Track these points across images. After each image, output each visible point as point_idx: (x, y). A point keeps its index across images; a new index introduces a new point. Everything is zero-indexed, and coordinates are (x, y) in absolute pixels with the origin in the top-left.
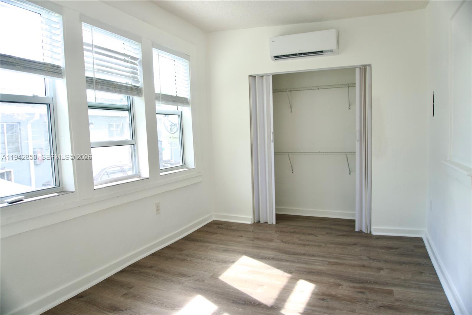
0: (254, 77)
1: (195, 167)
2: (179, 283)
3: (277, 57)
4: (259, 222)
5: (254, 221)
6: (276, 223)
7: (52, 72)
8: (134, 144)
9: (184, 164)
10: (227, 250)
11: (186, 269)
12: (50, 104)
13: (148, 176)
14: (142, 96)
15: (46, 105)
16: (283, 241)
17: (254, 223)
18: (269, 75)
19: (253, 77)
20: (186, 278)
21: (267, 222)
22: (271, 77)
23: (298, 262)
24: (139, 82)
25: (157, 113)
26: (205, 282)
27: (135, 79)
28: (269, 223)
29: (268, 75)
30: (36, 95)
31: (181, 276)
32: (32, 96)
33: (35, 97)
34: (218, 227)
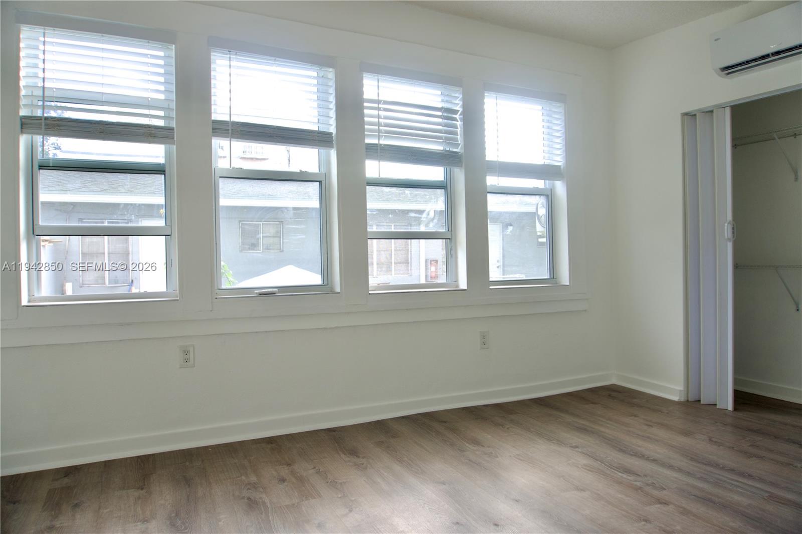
0: (693, 115)
1: (570, 283)
2: (459, 449)
3: (729, 69)
4: (699, 401)
5: (688, 397)
6: (735, 409)
7: (319, 141)
8: (451, 238)
9: (552, 276)
10: (585, 430)
11: (490, 436)
12: (321, 181)
13: (466, 288)
14: (462, 166)
15: (318, 183)
16: (714, 439)
17: (688, 401)
18: (724, 107)
19: (689, 117)
20: (475, 447)
21: (715, 405)
22: (728, 111)
23: (702, 477)
24: (457, 145)
25: (488, 191)
26: (498, 459)
27: (451, 141)
28: (718, 407)
29: (722, 107)
30: (303, 170)
31: (472, 442)
32: (299, 171)
33: (302, 173)
34: (610, 395)
